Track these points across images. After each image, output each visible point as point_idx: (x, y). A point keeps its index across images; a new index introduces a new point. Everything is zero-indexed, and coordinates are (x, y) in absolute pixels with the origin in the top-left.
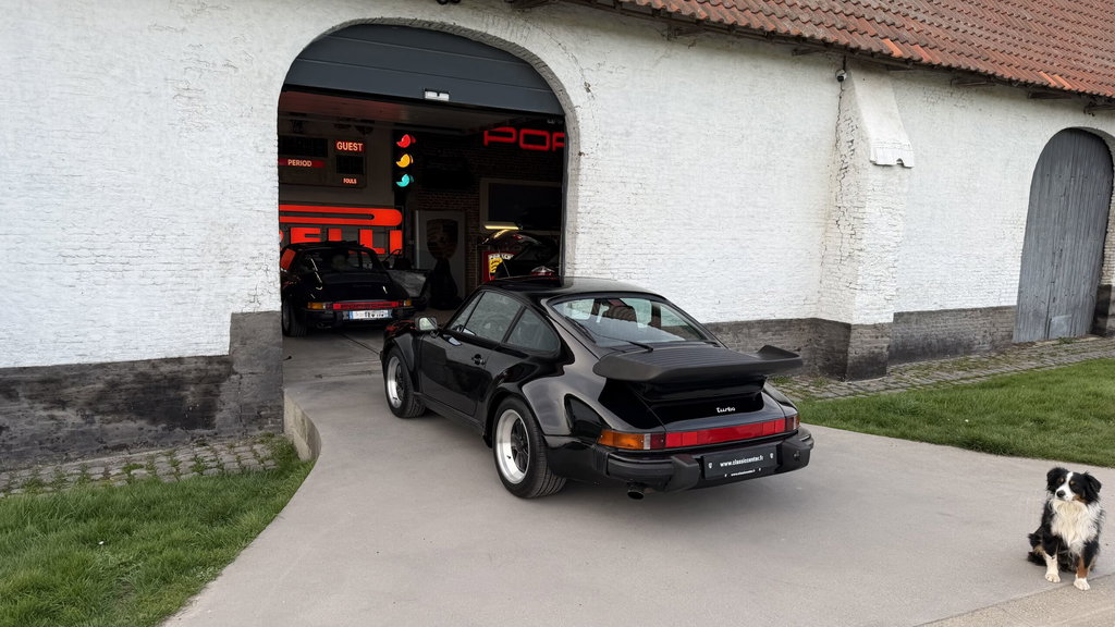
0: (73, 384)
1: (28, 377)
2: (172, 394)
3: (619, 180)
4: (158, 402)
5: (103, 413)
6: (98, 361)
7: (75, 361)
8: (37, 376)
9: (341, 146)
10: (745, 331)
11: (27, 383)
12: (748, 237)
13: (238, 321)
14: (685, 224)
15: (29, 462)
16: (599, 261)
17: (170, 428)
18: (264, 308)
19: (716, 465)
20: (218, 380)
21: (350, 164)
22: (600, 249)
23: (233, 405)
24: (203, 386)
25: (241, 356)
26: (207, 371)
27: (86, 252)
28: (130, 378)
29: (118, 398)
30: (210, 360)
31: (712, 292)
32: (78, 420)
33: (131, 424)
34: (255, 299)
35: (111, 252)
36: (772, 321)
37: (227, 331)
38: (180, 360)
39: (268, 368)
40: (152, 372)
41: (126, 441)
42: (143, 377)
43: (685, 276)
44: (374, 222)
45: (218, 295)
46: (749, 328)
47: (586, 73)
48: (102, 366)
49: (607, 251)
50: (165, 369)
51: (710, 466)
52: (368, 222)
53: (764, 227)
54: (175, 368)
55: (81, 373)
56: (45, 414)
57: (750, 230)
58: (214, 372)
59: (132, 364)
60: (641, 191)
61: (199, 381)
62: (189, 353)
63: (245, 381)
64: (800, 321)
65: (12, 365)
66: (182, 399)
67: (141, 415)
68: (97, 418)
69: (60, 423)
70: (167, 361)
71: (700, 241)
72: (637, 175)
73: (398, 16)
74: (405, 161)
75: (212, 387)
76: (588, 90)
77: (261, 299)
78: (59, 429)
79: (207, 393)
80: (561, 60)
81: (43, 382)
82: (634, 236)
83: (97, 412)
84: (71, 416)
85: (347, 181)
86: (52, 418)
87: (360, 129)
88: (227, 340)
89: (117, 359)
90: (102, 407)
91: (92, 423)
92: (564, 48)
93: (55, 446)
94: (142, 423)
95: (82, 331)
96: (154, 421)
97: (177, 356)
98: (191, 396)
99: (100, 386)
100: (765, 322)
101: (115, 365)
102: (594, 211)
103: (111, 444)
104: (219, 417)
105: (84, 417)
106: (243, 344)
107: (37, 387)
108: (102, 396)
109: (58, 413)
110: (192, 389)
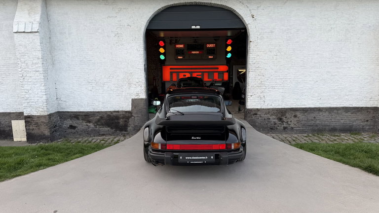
0: (92, 117)
1: (81, 114)
2: (116, 121)
3: (268, 50)
4: (113, 123)
5: (99, 125)
6: (98, 111)
7: (92, 110)
8: (84, 114)
9: (208, 46)
10: (335, 111)
11: (82, 115)
12: (336, 71)
13: (133, 100)
14: (301, 66)
15: (82, 136)
16: (260, 82)
17: (116, 131)
18: (140, 98)
19: (184, 158)
20: (128, 118)
21: (211, 51)
22: (259, 77)
23: (132, 125)
24: (124, 119)
25: (135, 111)
26: (125, 115)
27: (94, 81)
28: (105, 116)
29: (103, 121)
30: (126, 112)
31: (316, 94)
32: (93, 126)
33: (106, 129)
34: (138, 95)
35: (100, 81)
36: (351, 108)
37: (130, 104)
38: (118, 112)
39: (142, 115)
40: (111, 115)
41: (105, 133)
42: (109, 116)
43: (302, 87)
44: (218, 70)
45: (128, 93)
46: (338, 110)
47: (252, 11)
48: (98, 112)
49: (263, 78)
50: (114, 114)
51: (181, 158)
52: (216, 70)
53: (344, 66)
54: (117, 114)
55: (93, 114)
56: (85, 124)
57: (337, 68)
58: (127, 115)
59: (106, 112)
60: (279, 54)
61: (123, 118)
62: (120, 110)
63: (136, 118)
64: (367, 108)
65: (78, 111)
66: (119, 123)
67: (109, 126)
68: (98, 126)
69: (89, 127)
70: (115, 112)
71: (309, 73)
72: (277, 48)
73: (179, 2)
74: (229, 49)
75: (127, 120)
76: (253, 17)
77: (140, 95)
78: (89, 128)
79: (126, 121)
80: (241, 8)
81: (85, 116)
82: (276, 72)
83: (98, 125)
84: (91, 125)
85: (210, 57)
86: (87, 125)
87: (215, 40)
88: (131, 106)
89: (102, 110)
90: (99, 123)
91: (96, 127)
92: (243, 3)
93: (88, 133)
94: (109, 128)
95: (94, 102)
96: (112, 128)
97: (117, 110)
98: (121, 122)
99: (98, 117)
100: (346, 108)
101: (102, 112)
102: (256, 63)
103: (101, 134)
104: (129, 128)
105: (95, 126)
106: (135, 108)
107: (84, 117)
108: (99, 120)
109: (88, 124)
110: (122, 120)
